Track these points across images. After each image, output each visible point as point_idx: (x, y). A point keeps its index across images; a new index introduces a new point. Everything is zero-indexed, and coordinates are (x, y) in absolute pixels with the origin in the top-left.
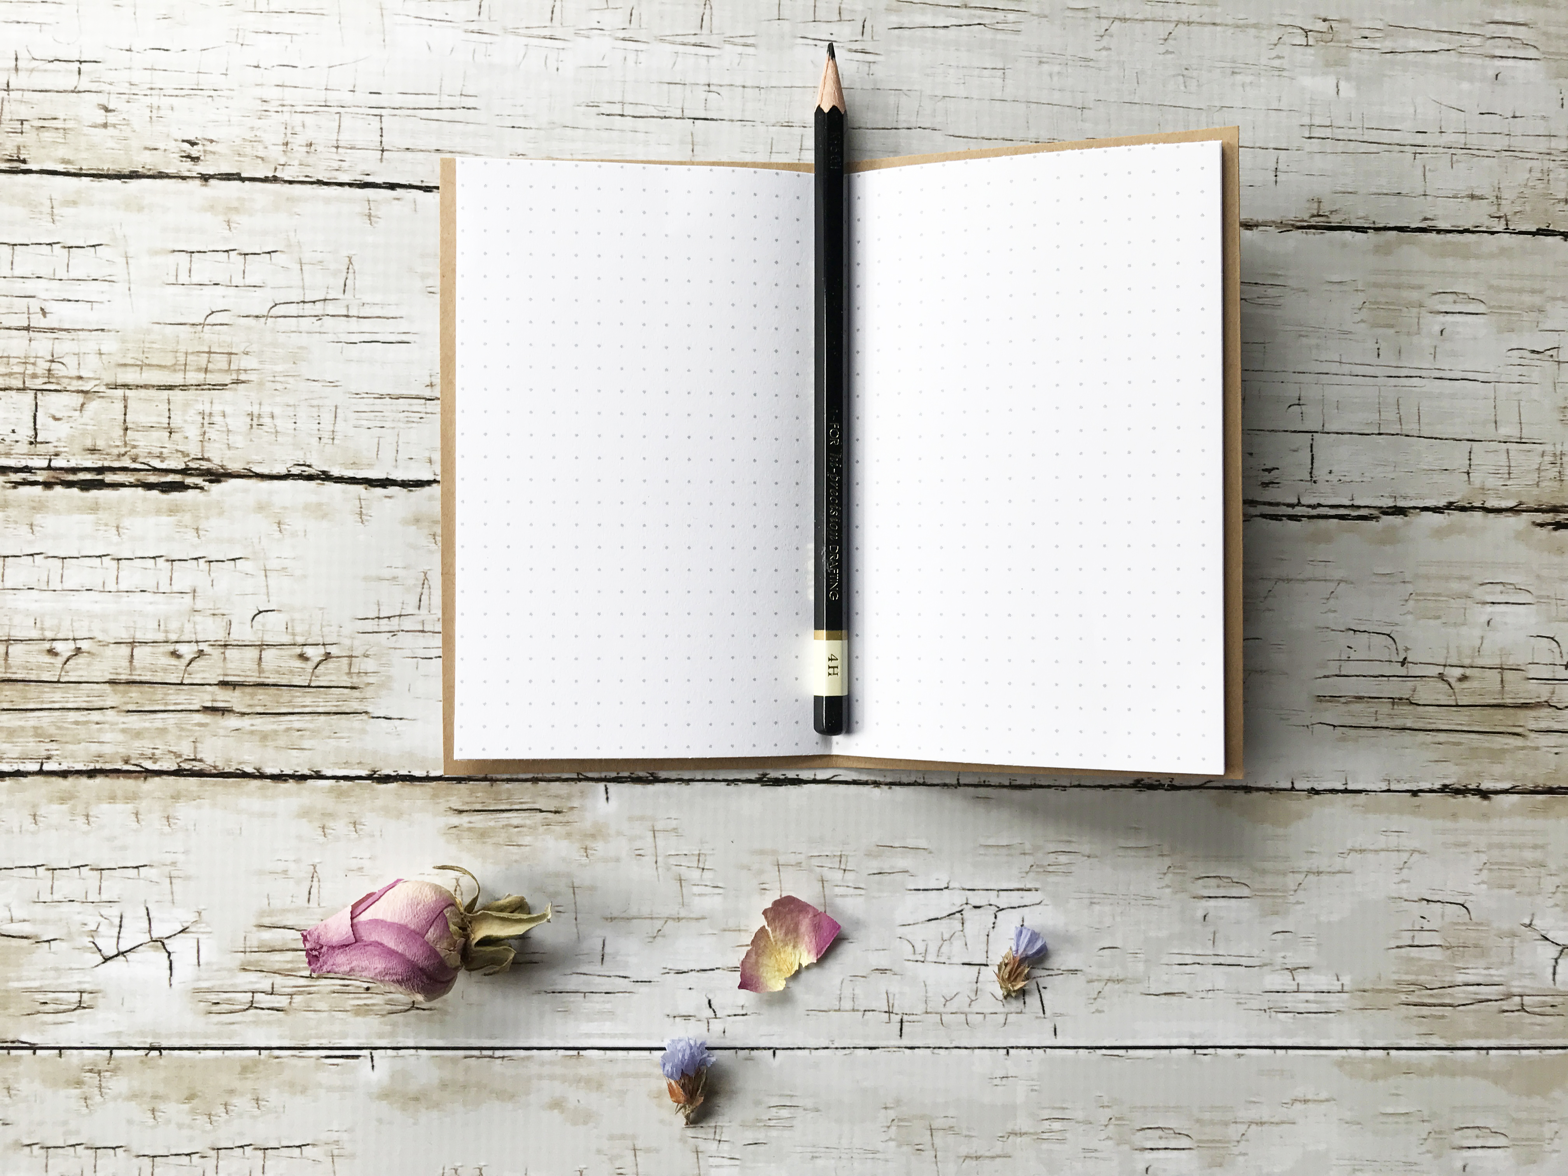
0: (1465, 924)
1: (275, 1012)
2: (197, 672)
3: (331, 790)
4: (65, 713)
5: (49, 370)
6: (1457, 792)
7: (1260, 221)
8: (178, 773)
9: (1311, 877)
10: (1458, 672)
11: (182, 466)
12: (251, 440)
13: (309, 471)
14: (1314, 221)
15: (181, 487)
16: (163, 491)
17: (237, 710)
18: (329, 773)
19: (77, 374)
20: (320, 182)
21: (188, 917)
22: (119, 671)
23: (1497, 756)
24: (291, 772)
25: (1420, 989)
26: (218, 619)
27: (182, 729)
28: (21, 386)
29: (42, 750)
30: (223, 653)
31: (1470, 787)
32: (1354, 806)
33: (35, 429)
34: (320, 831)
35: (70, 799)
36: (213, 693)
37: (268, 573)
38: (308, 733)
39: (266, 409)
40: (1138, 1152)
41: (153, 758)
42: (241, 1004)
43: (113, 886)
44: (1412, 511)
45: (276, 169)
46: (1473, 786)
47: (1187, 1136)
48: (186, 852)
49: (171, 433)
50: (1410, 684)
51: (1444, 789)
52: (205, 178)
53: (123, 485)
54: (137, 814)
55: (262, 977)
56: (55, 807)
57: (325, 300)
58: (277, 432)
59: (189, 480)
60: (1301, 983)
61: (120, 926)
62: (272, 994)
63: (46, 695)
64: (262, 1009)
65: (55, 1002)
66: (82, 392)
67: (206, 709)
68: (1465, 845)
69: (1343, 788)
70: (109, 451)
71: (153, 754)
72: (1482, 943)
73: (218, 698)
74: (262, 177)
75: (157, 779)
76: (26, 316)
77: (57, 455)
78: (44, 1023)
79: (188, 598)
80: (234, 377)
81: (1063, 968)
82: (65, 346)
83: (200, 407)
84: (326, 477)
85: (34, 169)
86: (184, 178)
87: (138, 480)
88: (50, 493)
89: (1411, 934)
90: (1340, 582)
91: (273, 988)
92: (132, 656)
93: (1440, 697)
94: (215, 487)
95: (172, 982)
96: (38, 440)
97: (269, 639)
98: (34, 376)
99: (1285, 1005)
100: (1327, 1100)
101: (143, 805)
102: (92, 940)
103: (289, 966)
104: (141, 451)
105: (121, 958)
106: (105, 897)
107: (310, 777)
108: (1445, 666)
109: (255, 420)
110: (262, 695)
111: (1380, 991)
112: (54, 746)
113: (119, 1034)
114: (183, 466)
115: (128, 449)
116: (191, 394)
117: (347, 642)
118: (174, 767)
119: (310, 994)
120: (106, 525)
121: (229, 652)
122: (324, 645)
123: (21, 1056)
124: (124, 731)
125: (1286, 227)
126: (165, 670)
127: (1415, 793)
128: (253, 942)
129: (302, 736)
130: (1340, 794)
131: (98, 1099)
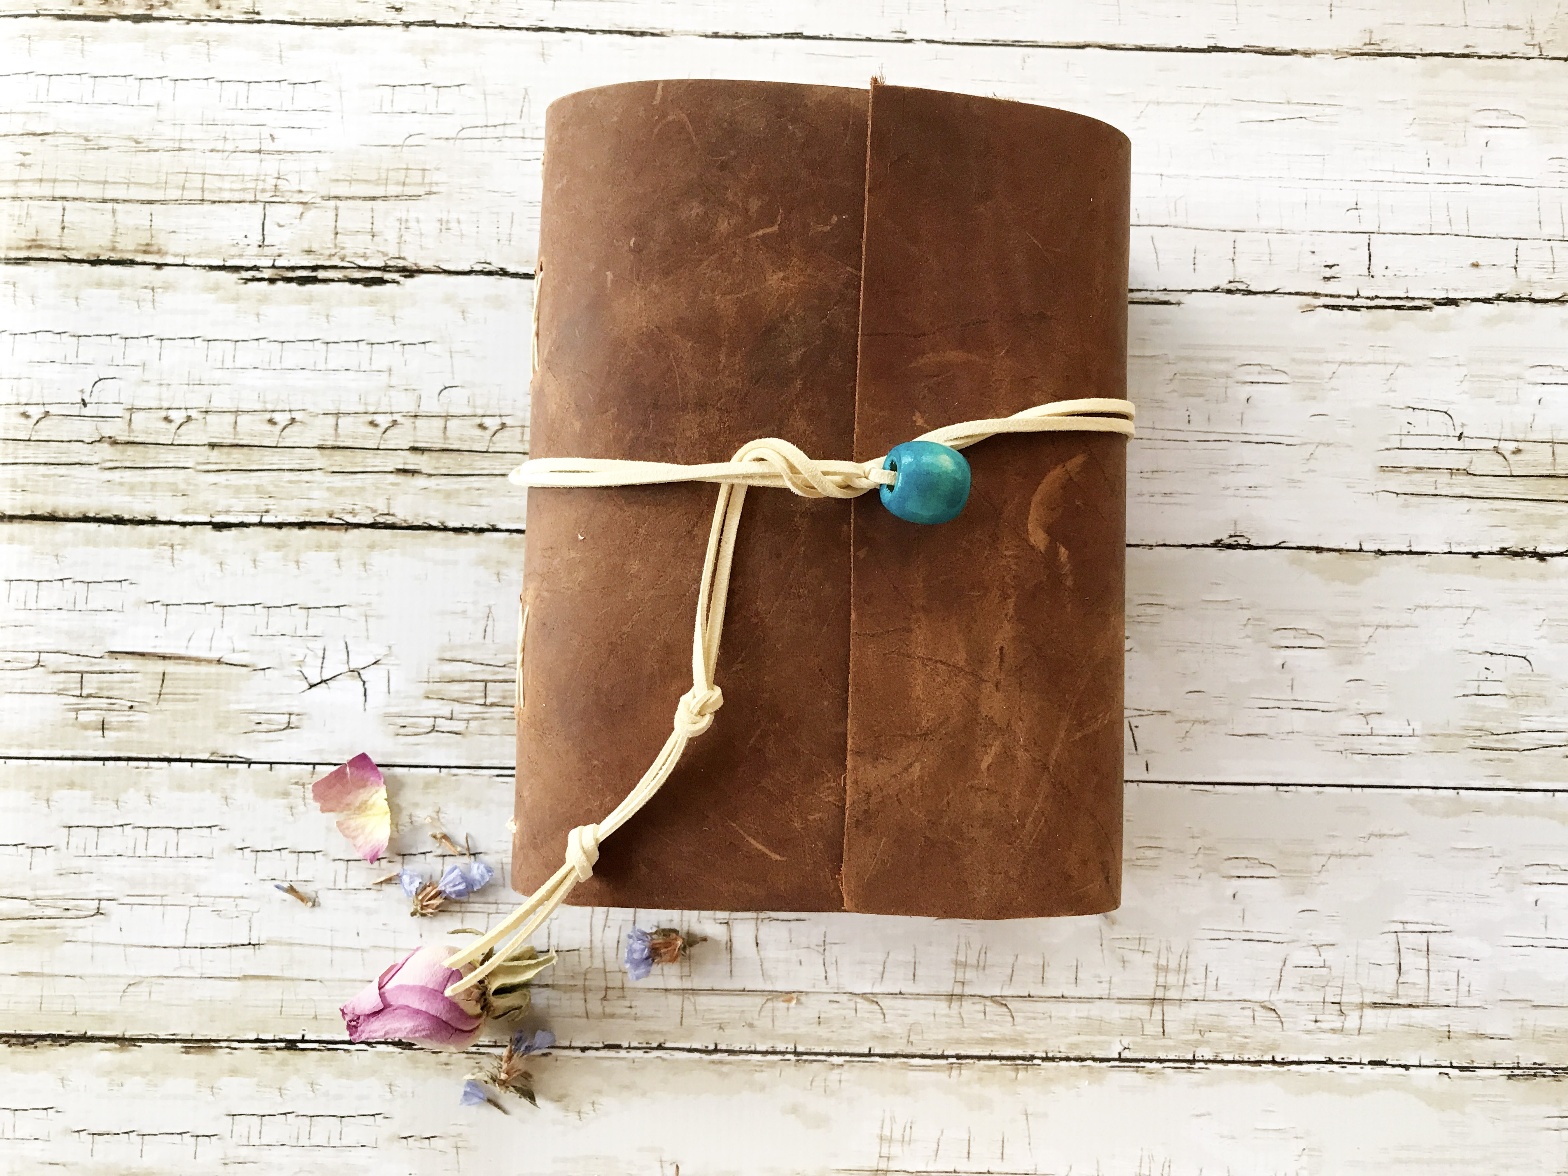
0: (1527, 675)
1: (454, 735)
2: (391, 439)
3: (505, 541)
4: (281, 473)
5: (276, 186)
6: (1515, 554)
7: (1317, 50)
8: (374, 526)
9: (1380, 630)
10: (1513, 446)
11: (381, 264)
12: (441, 242)
13: (488, 268)
14: (1366, 49)
15: (381, 281)
16: (365, 285)
17: (425, 472)
18: (503, 527)
19: (298, 189)
20: (501, 27)
21: (379, 651)
22: (327, 437)
23: (1551, 522)
24: (470, 526)
25: (1486, 735)
26: (409, 393)
27: (377, 488)
28: (253, 199)
29: (262, 505)
30: (414, 423)
31: (1527, 550)
32: (1418, 566)
33: (263, 235)
34: (495, 577)
35: (284, 547)
36: (404, 457)
37: (454, 355)
38: (486, 492)
39: (453, 216)
40: (1225, 879)
41: (352, 513)
42: (424, 727)
43: (319, 622)
44: (1463, 301)
45: (465, 17)
46: (1530, 549)
47: (1272, 866)
48: (379, 594)
49: (373, 236)
50: (1467, 456)
51: (1502, 552)
52: (407, 25)
53: (333, 280)
54: (338, 561)
55: (443, 705)
56: (272, 554)
57: (505, 124)
58: (462, 235)
59: (387, 276)
60: (1374, 727)
61: (323, 658)
62: (451, 719)
63: (266, 458)
64: (443, 732)
65: (268, 722)
66: (302, 203)
67: (399, 471)
68: (1524, 602)
69: (1407, 549)
70: (321, 252)
71: (353, 509)
72: (1544, 693)
73: (408, 461)
74: (454, 23)
75: (356, 531)
76: (258, 141)
77: (280, 256)
78: (258, 741)
79: (385, 375)
80: (427, 189)
81: (1153, 709)
82: (289, 165)
83: (398, 215)
84: (504, 273)
85: (266, 19)
86: (389, 25)
87: (345, 276)
88: (273, 287)
89: (1476, 683)
90: (1398, 365)
91: (452, 714)
92: (337, 424)
93: (1495, 468)
94: (409, 281)
95: (367, 707)
96: (266, 243)
97: (453, 411)
98: (263, 191)
99: (1360, 747)
100: (1401, 835)
101: (344, 553)
102: (299, 668)
103: (467, 695)
104: (348, 252)
105: (323, 685)
106: (311, 632)
107: (488, 530)
108: (1499, 440)
109: (444, 225)
110: (446, 458)
111: (1449, 735)
112: (271, 501)
113: (321, 751)
114: (383, 264)
115: (337, 250)
116: (391, 204)
117: (520, 414)
118: (370, 521)
119: (484, 719)
120: (318, 314)
121: (419, 422)
122: (500, 416)
123: (237, 770)
124: (328, 489)
125: (1341, 54)
126: (364, 437)
127: (1475, 555)
128: (436, 673)
129: (481, 494)
130: (1405, 555)
131: (302, 808)
